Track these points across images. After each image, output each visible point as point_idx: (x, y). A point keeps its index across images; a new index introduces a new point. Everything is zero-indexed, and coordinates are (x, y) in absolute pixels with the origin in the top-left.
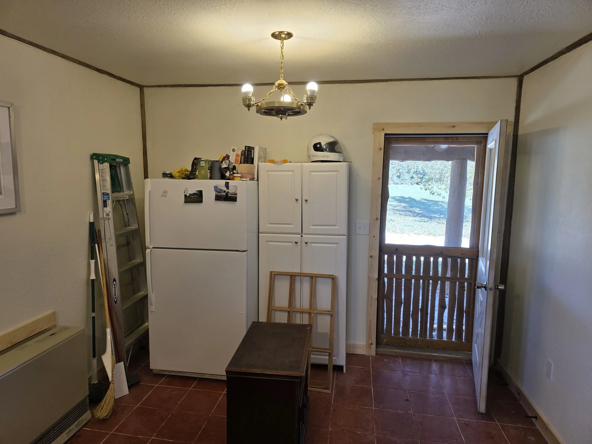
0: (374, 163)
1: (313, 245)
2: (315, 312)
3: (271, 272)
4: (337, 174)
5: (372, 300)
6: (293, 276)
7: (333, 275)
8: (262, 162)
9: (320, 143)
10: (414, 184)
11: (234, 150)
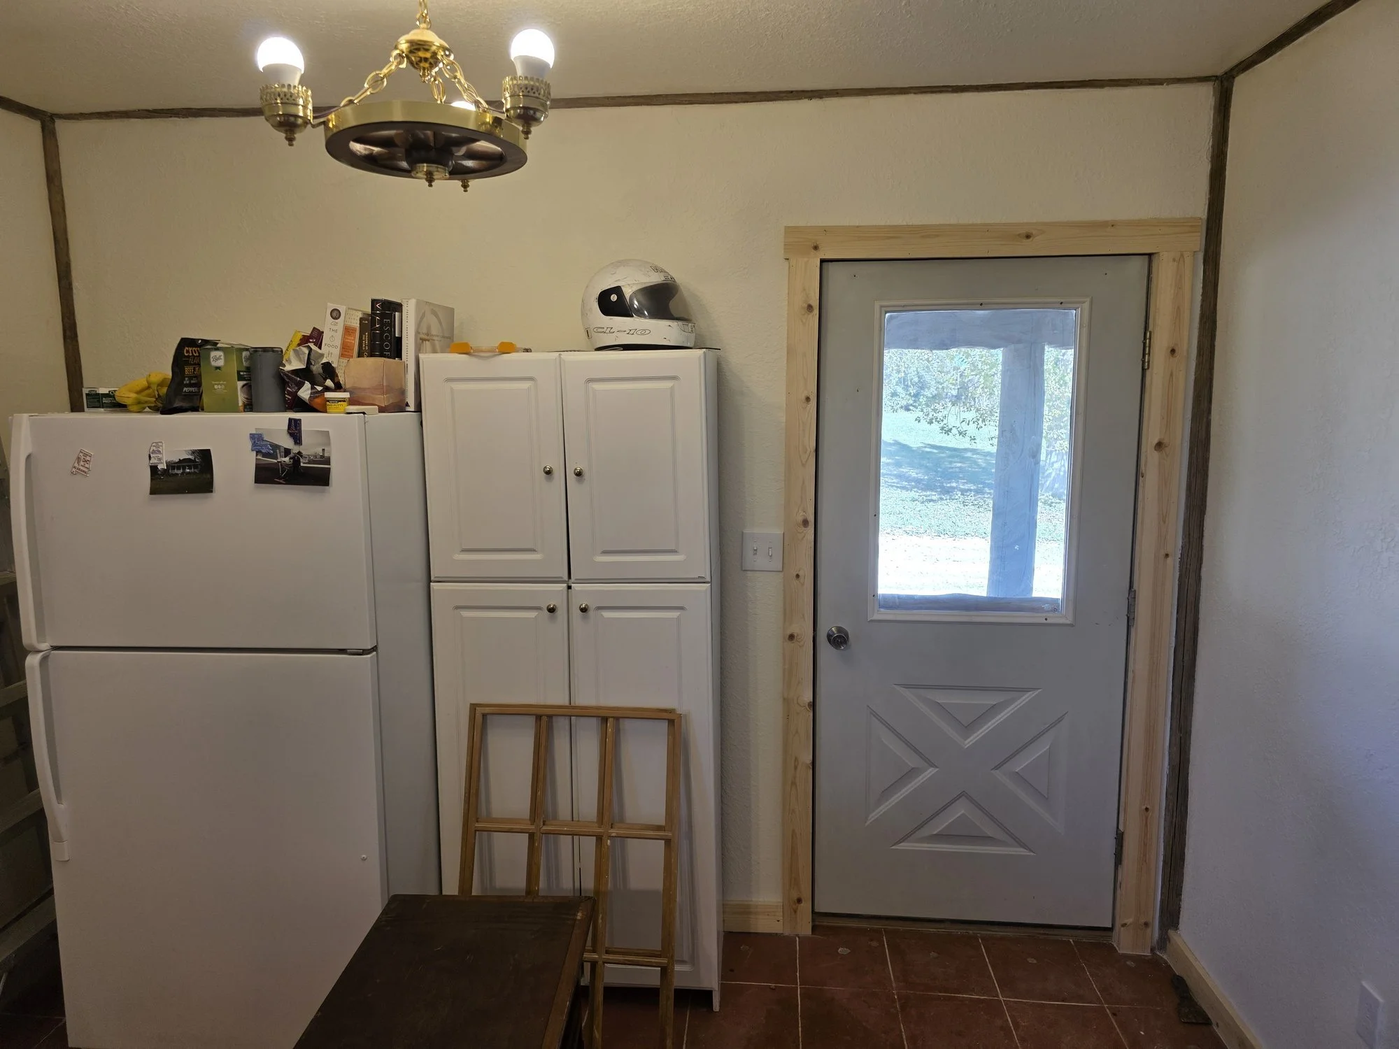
0: (791, 352)
1: (607, 614)
2: (614, 832)
3: (474, 707)
4: (672, 388)
5: (796, 768)
6: (545, 719)
7: (671, 711)
8: (434, 351)
9: (617, 290)
10: (899, 410)
11: (335, 314)
